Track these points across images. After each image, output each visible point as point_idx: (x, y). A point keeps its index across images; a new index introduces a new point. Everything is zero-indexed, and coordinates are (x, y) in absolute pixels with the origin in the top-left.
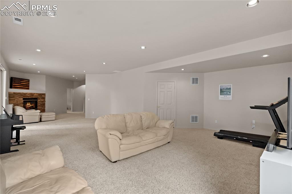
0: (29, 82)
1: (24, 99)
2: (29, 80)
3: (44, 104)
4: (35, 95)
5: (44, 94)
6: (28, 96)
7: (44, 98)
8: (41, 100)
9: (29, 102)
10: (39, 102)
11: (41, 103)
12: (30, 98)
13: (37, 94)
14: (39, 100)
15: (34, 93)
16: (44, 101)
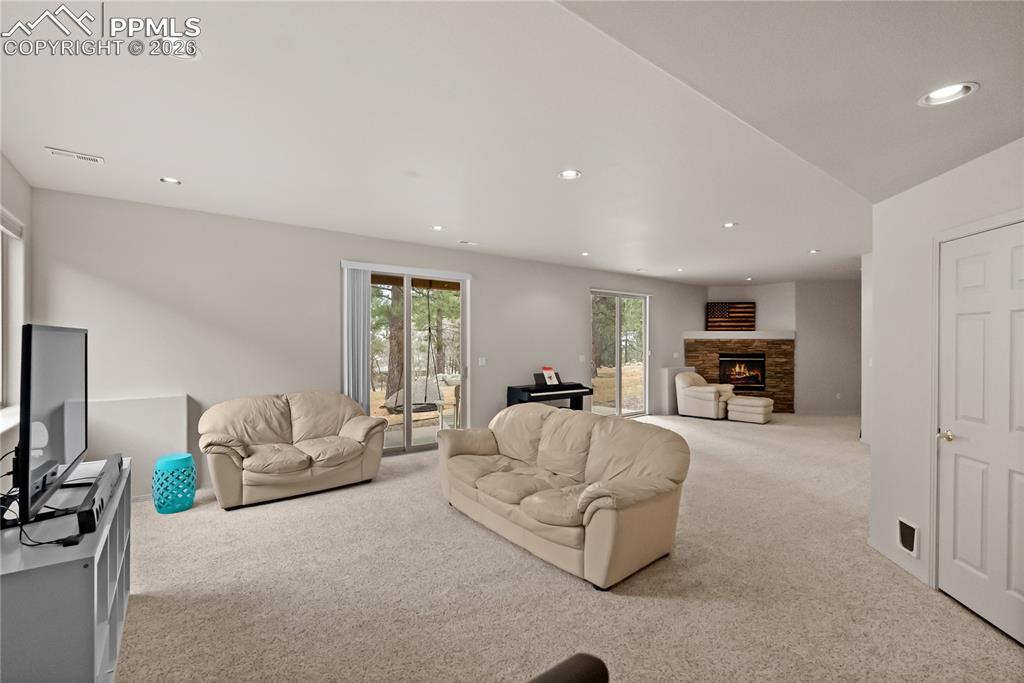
0: (754, 308)
1: (721, 356)
2: (754, 303)
3: (790, 374)
4: (755, 344)
5: (791, 342)
6: (732, 349)
7: (790, 355)
8: (777, 360)
9: (740, 363)
10: (771, 365)
11: (778, 369)
12: (739, 352)
13: (760, 341)
14: (769, 361)
15: (754, 341)
16: (791, 363)
